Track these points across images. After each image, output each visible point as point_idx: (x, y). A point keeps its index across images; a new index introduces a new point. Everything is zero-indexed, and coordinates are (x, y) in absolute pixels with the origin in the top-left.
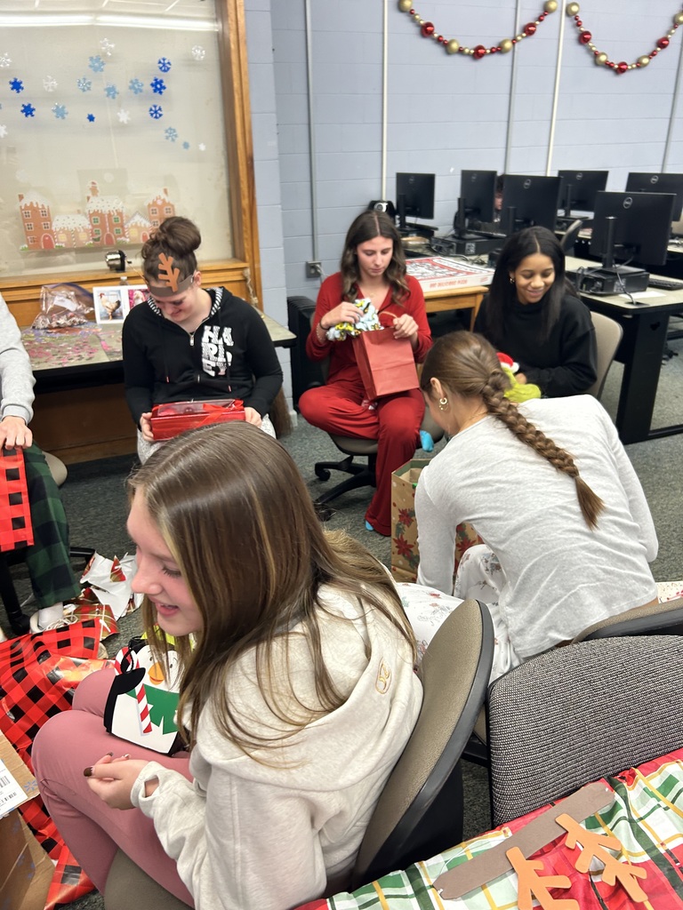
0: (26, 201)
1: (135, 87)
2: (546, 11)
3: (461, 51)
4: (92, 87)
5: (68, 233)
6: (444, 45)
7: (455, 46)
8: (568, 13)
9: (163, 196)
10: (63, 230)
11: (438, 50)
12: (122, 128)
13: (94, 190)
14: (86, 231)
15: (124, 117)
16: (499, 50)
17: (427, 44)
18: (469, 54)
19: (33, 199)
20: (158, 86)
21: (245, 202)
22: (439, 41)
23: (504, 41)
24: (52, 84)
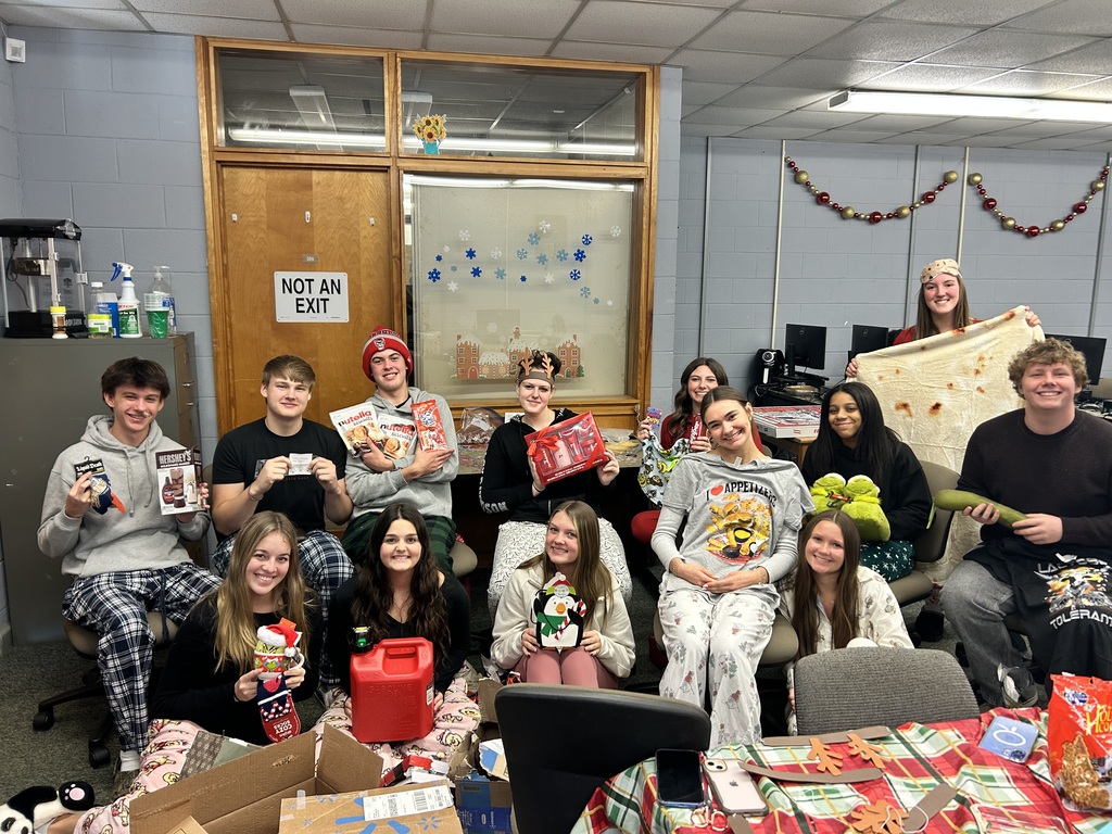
0: (463, 341)
1: (562, 256)
2: (946, 180)
3: (856, 217)
4: (528, 256)
5: (490, 366)
6: (841, 212)
7: (850, 212)
8: (970, 182)
9: (572, 340)
10: (487, 364)
11: (834, 215)
12: (546, 286)
13: (517, 334)
14: (505, 365)
15: (549, 278)
16: (897, 215)
17: (822, 210)
18: (864, 219)
19: (470, 339)
20: (580, 256)
21: (642, 349)
22: (835, 207)
23: (902, 208)
24: (497, 253)
